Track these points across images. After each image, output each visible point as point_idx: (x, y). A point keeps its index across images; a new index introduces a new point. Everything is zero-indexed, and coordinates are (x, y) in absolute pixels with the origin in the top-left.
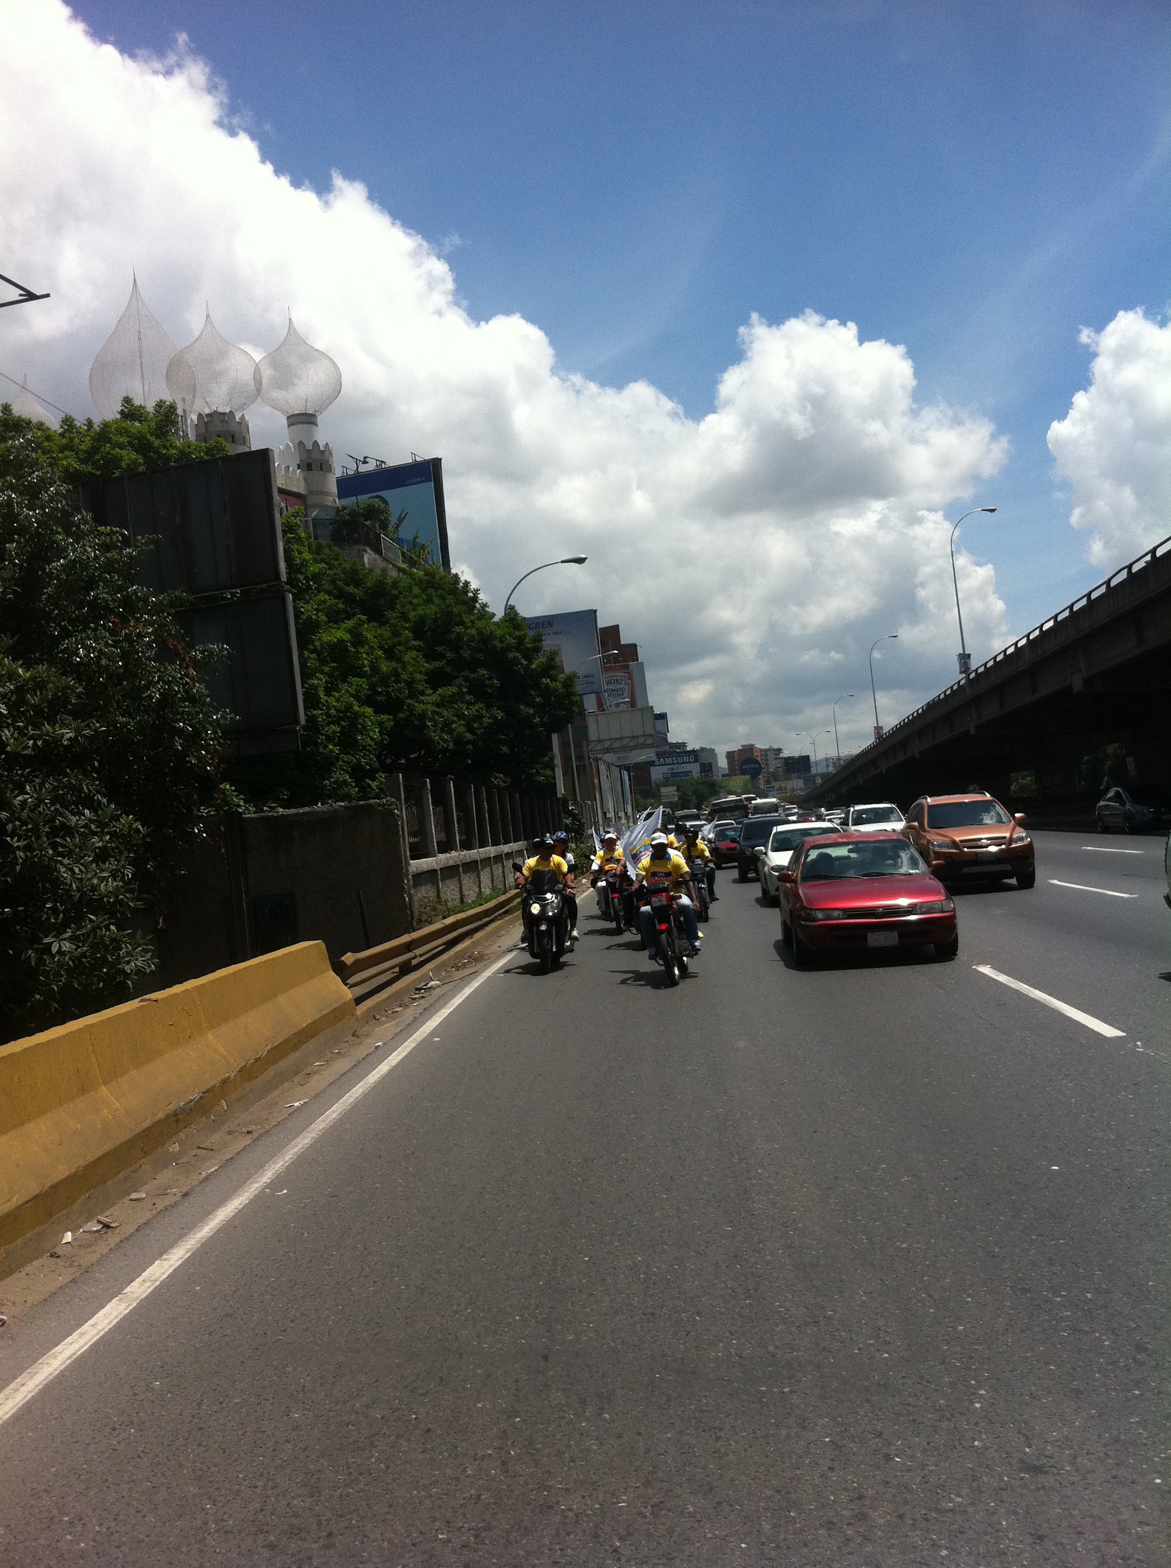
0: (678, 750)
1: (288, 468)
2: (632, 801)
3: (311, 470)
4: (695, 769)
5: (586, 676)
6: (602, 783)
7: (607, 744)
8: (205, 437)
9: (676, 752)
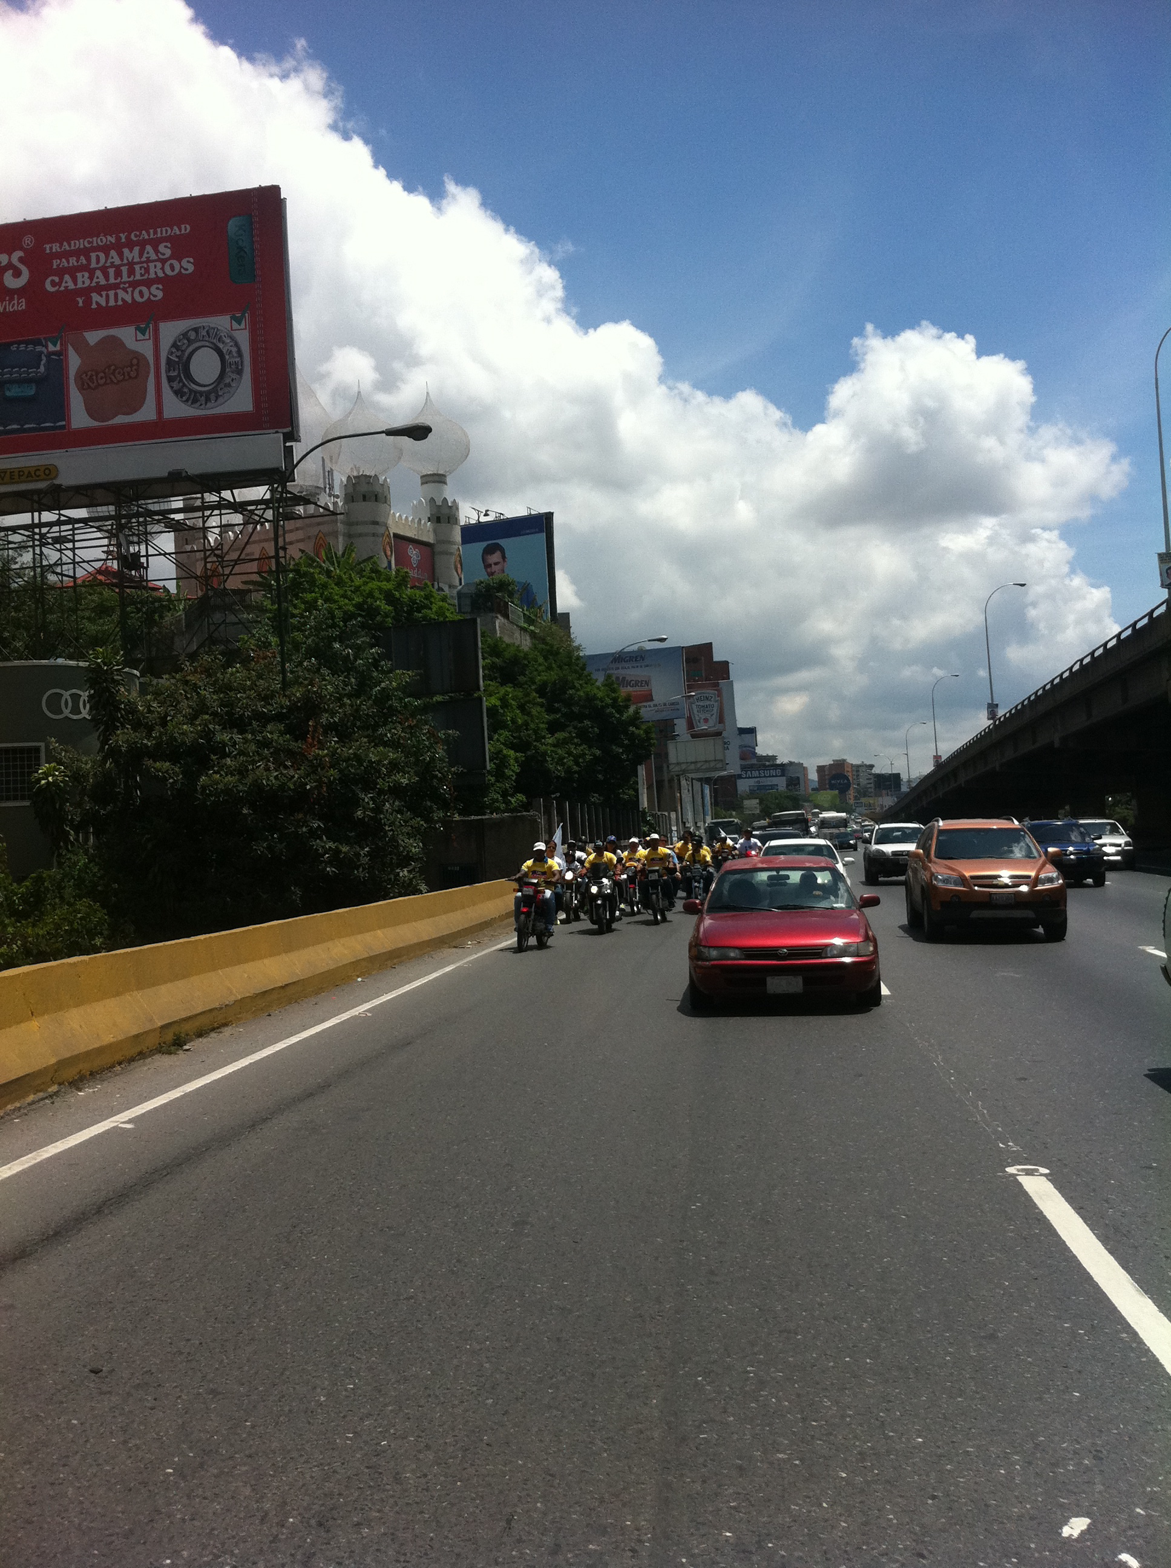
0: (766, 764)
1: (420, 520)
2: (712, 810)
3: (440, 522)
4: (781, 783)
5: (671, 703)
6: (683, 796)
7: (684, 767)
8: (352, 497)
9: (764, 766)
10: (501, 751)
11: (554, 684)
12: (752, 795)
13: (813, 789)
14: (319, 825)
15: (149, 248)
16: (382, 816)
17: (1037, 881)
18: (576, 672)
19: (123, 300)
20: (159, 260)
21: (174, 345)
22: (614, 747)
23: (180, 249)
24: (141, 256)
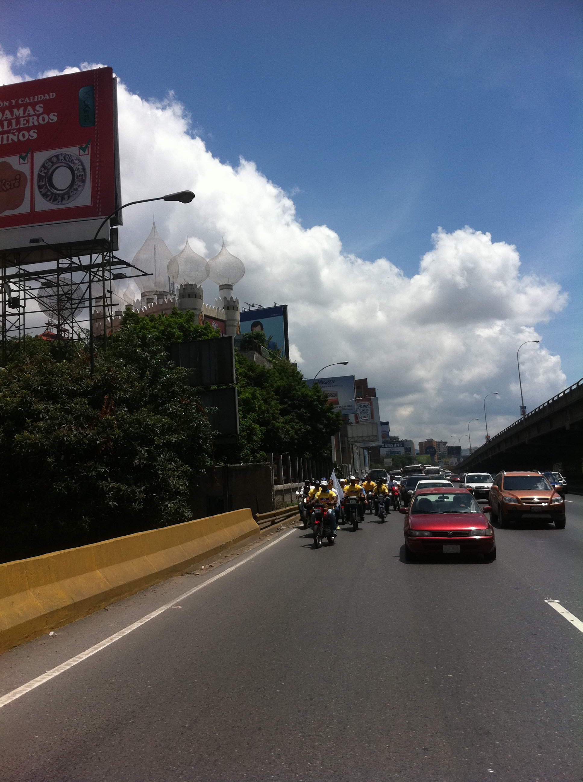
0: (394, 440)
1: (219, 308)
2: (369, 465)
3: (229, 310)
4: (402, 450)
5: (349, 406)
6: (355, 456)
7: (356, 439)
8: (183, 295)
9: (393, 441)
10: (250, 425)
11: (284, 387)
12: (388, 456)
13: (417, 454)
14: (105, 470)
15: (29, 108)
16: (156, 464)
17: (551, 501)
18: (297, 381)
19: (12, 140)
20: (36, 115)
21: (43, 166)
22: (318, 425)
23: (48, 108)
24: (24, 113)
